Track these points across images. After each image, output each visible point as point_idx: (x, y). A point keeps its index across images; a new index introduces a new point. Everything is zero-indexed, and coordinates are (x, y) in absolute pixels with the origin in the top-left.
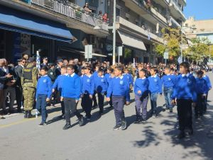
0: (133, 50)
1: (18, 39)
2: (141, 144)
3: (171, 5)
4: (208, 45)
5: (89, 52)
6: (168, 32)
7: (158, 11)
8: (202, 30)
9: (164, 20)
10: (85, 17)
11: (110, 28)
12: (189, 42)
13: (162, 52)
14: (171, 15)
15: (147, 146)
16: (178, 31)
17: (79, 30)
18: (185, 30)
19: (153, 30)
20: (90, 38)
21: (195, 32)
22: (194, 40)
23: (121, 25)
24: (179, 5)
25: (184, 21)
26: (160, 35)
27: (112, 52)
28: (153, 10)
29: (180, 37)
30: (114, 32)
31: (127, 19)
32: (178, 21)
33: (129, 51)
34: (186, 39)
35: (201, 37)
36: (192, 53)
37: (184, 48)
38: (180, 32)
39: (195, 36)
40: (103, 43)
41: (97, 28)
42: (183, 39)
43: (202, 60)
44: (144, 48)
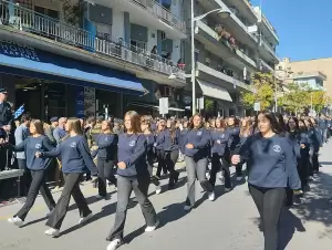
0: (216, 101)
1: (81, 94)
4: (309, 92)
5: (164, 105)
6: (257, 77)
7: (244, 53)
8: (300, 73)
9: (253, 63)
10: (159, 65)
11: (188, 76)
12: (285, 89)
13: (251, 103)
14: (261, 57)
16: (270, 77)
18: (279, 74)
19: (240, 76)
20: (164, 90)
21: (291, 76)
22: (291, 87)
23: (200, 71)
24: (271, 44)
25: (278, 62)
26: (247, 82)
27: (191, 105)
28: (239, 53)
29: (274, 84)
30: (193, 81)
31: (207, 64)
32: (269, 63)
33: (211, 102)
34: (281, 86)
35: (299, 82)
36: (289, 102)
37: (278, 95)
38: (274, 77)
39: (291, 82)
40: (180, 95)
41: (172, 76)
42: (277, 86)
43: (302, 111)
44: (229, 98)
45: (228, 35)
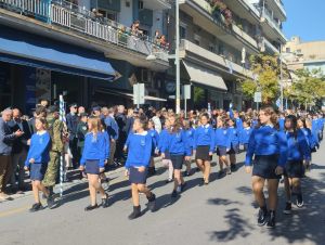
0: (207, 89)
1: (32, 76)
2: (222, 236)
3: (263, 20)
4: (323, 80)
5: (139, 94)
6: (259, 60)
7: (243, 30)
8: (313, 57)
9: (253, 42)
10: (133, 42)
11: (171, 57)
12: (293, 75)
13: (251, 92)
14: (264, 35)
15: (231, 239)
16: (274, 60)
17: (124, 62)
18: (286, 57)
19: (237, 59)
20: (141, 73)
21: (301, 60)
22: (300, 73)
23: (187, 52)
24: (276, 20)
25: (284, 43)
26: (247, 66)
27: (174, 93)
28: (236, 29)
29: (279, 69)
30: (177, 63)
31: (197, 43)
32: (274, 43)
33: (201, 91)
34: (288, 71)
35: (311, 68)
36: (297, 93)
37: (285, 85)
38: (279, 61)
39: (301, 66)
40: (160, 81)
41: (151, 57)
42: (283, 71)
43: (313, 104)
44: (224, 87)
45: (223, 6)
